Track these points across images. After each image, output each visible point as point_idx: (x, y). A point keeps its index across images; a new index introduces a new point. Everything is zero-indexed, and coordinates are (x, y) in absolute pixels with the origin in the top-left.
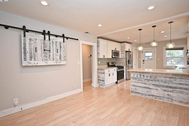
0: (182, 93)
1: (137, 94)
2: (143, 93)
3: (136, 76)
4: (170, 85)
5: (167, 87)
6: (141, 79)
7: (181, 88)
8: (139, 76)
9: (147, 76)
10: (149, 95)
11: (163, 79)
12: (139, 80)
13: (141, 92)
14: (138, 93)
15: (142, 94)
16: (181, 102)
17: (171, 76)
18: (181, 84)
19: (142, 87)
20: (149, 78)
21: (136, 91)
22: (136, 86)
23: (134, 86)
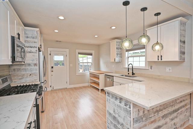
4: (176, 107)
12: (146, 120)
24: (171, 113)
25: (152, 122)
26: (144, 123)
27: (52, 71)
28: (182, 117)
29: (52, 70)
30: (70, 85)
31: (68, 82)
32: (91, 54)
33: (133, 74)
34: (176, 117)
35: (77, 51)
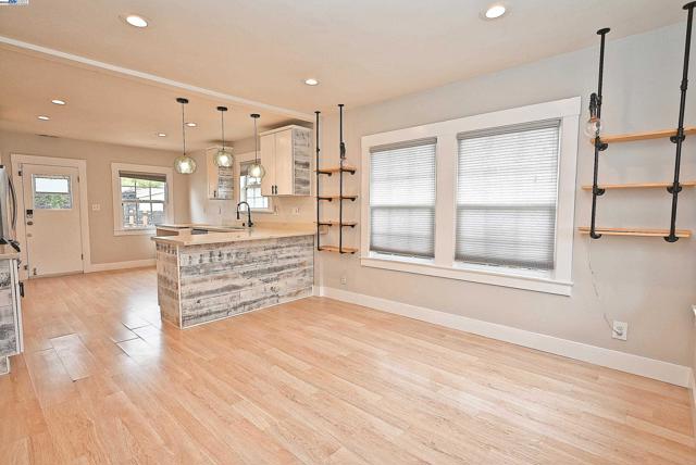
0: (290, 275)
1: (204, 318)
2: (220, 308)
3: (196, 262)
4: (275, 264)
5: (270, 270)
6: (214, 267)
7: (289, 267)
8: (206, 260)
9: (229, 255)
10: (235, 308)
11: (262, 253)
12: (207, 273)
13: (214, 309)
14: (206, 315)
15: (219, 312)
16: (290, 295)
17: (274, 244)
18: (288, 258)
19: (217, 291)
20: (233, 259)
21: (200, 312)
22: (200, 294)
23: (191, 296)
24: (263, 272)
25: (219, 278)
26: (202, 277)
27: (30, 224)
28: (292, 281)
29: (27, 220)
30: (92, 263)
31: (87, 256)
32: (162, 178)
33: (250, 224)
34: (277, 279)
35: (116, 167)
